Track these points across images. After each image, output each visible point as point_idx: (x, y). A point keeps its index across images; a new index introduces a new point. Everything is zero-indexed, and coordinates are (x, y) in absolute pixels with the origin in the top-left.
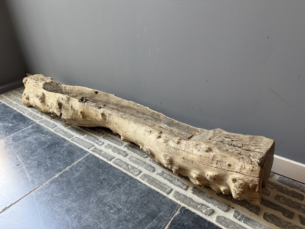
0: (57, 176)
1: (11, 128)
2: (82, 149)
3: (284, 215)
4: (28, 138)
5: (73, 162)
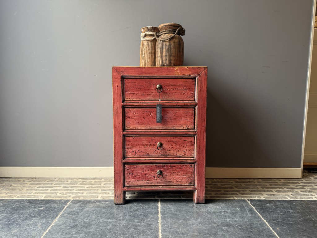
1: (46, 210)
3: (280, 189)
4: (86, 209)
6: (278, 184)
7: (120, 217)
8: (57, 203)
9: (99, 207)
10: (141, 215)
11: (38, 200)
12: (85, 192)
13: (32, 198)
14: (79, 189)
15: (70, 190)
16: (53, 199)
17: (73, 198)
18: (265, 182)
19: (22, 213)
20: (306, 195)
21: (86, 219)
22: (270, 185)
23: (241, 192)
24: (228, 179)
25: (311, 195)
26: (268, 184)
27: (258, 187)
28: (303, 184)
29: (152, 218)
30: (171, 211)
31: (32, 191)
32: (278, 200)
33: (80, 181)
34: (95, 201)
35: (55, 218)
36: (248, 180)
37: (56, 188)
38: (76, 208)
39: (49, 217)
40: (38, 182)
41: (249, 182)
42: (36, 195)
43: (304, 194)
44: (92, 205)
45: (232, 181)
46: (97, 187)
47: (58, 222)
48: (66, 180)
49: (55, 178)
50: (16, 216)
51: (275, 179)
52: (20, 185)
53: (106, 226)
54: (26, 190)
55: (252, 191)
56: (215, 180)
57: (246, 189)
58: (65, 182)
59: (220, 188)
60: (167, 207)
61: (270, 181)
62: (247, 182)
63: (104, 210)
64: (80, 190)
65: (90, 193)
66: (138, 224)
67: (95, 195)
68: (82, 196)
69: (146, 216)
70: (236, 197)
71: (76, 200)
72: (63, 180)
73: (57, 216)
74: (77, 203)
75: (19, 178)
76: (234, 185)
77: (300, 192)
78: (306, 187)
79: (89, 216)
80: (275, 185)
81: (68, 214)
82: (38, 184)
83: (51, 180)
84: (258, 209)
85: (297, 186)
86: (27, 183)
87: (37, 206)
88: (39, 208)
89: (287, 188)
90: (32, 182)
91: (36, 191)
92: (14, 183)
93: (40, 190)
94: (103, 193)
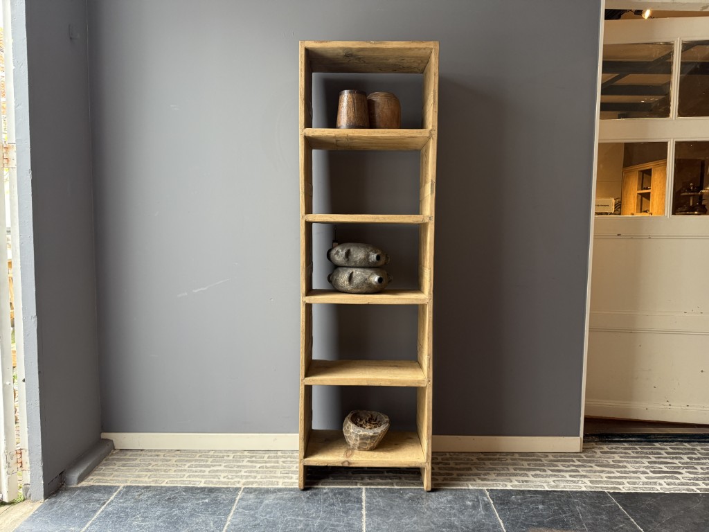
0: (364, 512)
1: (213, 503)
3: (541, 471)
4: (266, 502)
6: (541, 463)
7: (313, 513)
8: (224, 493)
9: (281, 499)
10: (339, 511)
11: (197, 488)
12: (259, 476)
13: (188, 484)
14: (249, 469)
15: (237, 472)
16: (217, 486)
17: (244, 484)
18: (523, 460)
19: (183, 508)
20: (574, 482)
21: (268, 516)
22: (529, 465)
23: (482, 476)
24: (467, 454)
25: (583, 483)
26: (525, 463)
27: (509, 467)
28: (580, 463)
29: (354, 515)
30: (379, 506)
31: (183, 473)
32: (529, 491)
33: (246, 457)
34: (275, 489)
35: (228, 514)
36: (498, 456)
37: (215, 468)
38: (253, 501)
39: (220, 513)
40: (186, 458)
41: (499, 458)
42: (190, 479)
43: (572, 481)
44: (272, 496)
45: (473, 458)
46: (273, 467)
47: (235, 520)
48: (225, 454)
49: (209, 451)
50: (176, 512)
51: (540, 454)
52: (160, 463)
53: (295, 526)
54: (175, 471)
55: (498, 475)
56: (448, 456)
57: (490, 472)
58: (225, 458)
59: (452, 469)
60: (374, 501)
61: (531, 458)
62: (495, 459)
63: (289, 504)
64: (251, 472)
65: (266, 477)
66: (336, 523)
67: (274, 480)
68: (256, 482)
69: (346, 512)
70: (472, 485)
71: (248, 488)
72: (221, 454)
73: (230, 511)
74: (251, 493)
75: (155, 450)
76: (475, 464)
77: (568, 476)
78: (580, 469)
79: (271, 512)
80: (536, 465)
81: (243, 508)
82: (187, 461)
83: (204, 453)
84: (497, 504)
85: (569, 466)
86: (170, 460)
87: (198, 496)
88: (203, 501)
89: (551, 470)
90: (178, 458)
91: (189, 474)
92: (152, 460)
93: (193, 472)
94: (284, 478)
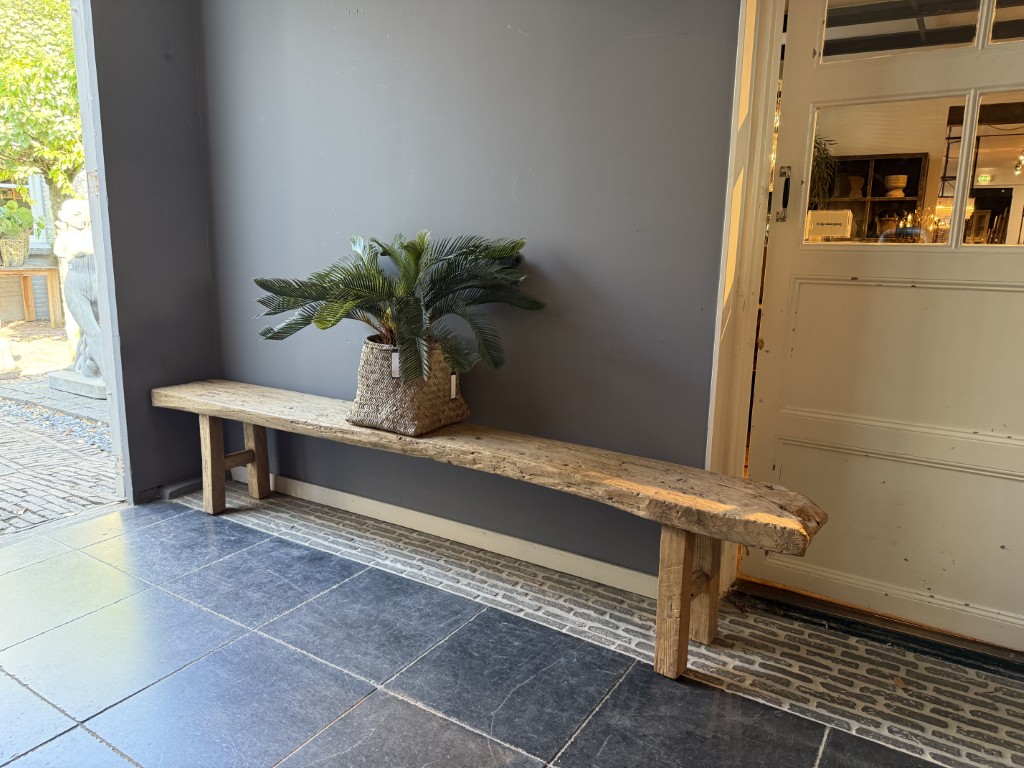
0: (335, 587)
1: (235, 541)
2: (359, 564)
4: (273, 554)
5: (351, 574)
7: (292, 574)
8: (255, 536)
9: (290, 554)
10: (317, 578)
11: (241, 526)
17: (278, 535)
20: (618, 637)
24: (541, 569)
26: (595, 599)
27: (566, 596)
29: (321, 587)
34: (297, 545)
35: (228, 554)
44: (286, 550)
76: (532, 580)
80: (605, 605)
81: (249, 553)
84: (475, 623)
87: (233, 532)
